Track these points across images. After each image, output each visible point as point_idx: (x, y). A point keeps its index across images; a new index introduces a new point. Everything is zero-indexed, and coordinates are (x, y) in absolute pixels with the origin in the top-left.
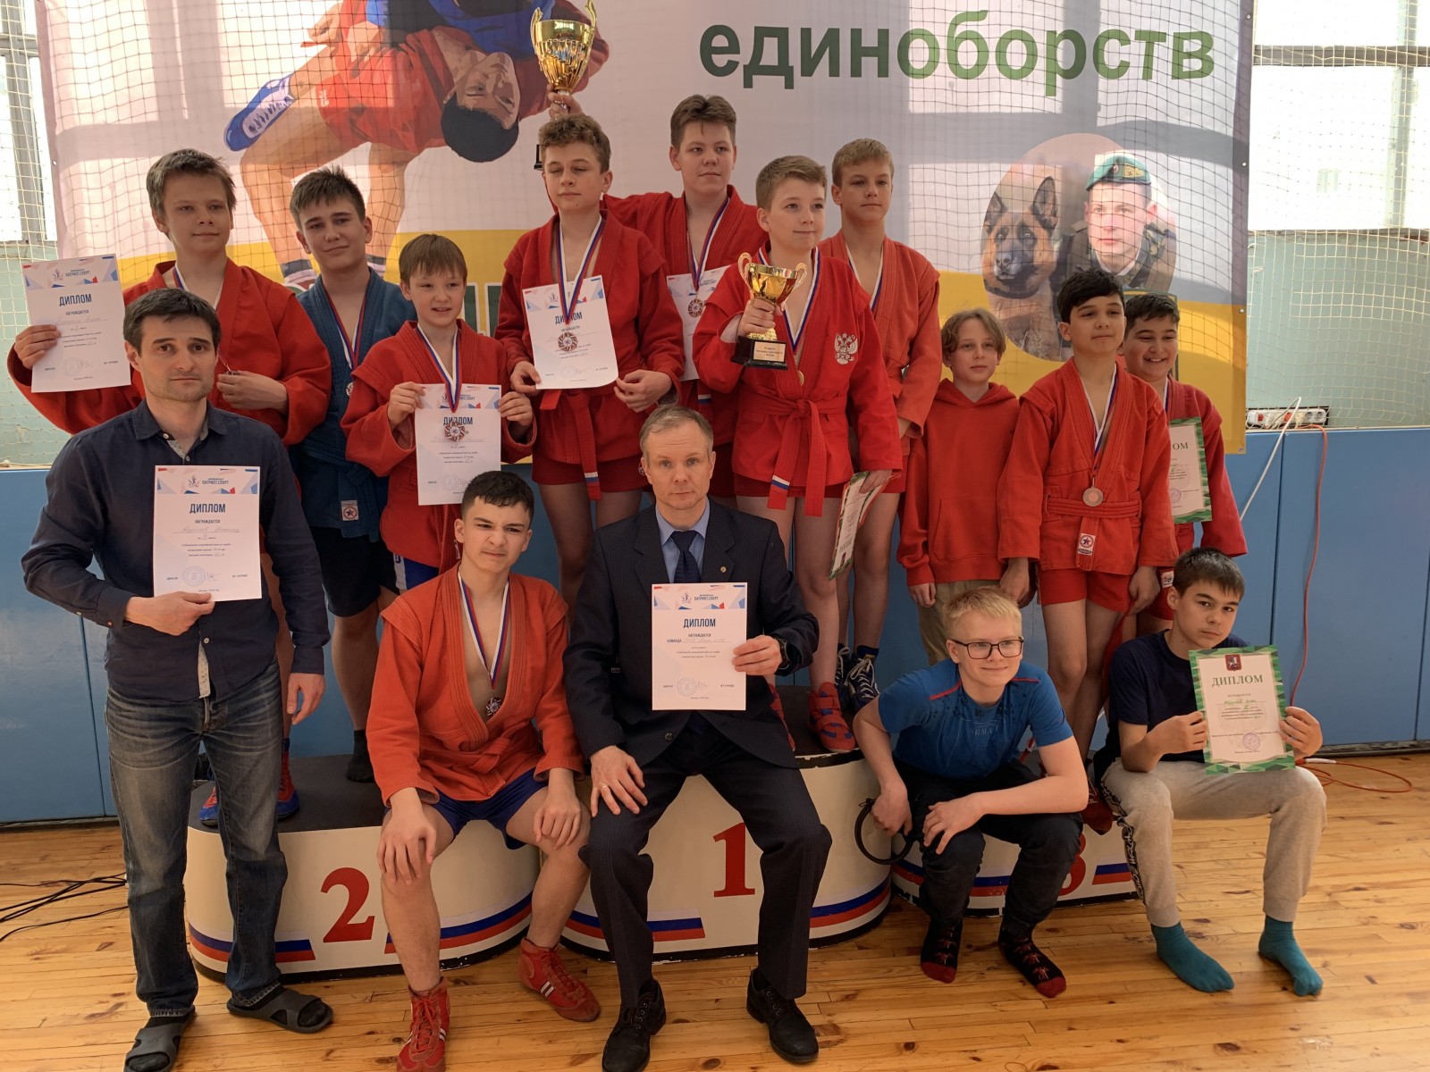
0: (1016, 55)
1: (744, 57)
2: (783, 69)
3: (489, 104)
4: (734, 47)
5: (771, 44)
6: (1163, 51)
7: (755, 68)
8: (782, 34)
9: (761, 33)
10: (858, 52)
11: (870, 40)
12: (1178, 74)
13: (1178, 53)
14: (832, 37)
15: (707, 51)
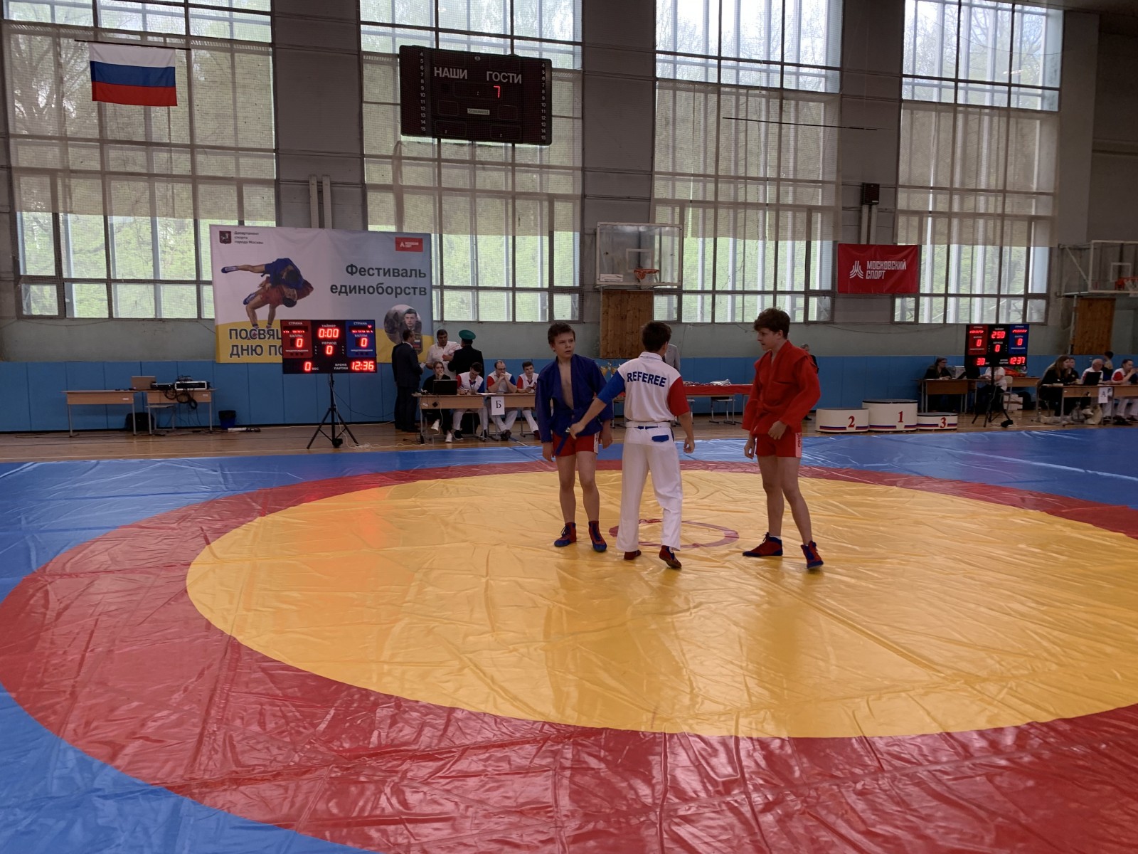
0: (389, 290)
1: (339, 290)
2: (346, 292)
3: (291, 297)
4: (337, 288)
5: (343, 288)
6: (417, 291)
7: (340, 292)
8: (345, 286)
9: (342, 286)
10: (360, 289)
11: (362, 287)
12: (420, 294)
13: (420, 291)
14: (355, 287)
15: (332, 289)
